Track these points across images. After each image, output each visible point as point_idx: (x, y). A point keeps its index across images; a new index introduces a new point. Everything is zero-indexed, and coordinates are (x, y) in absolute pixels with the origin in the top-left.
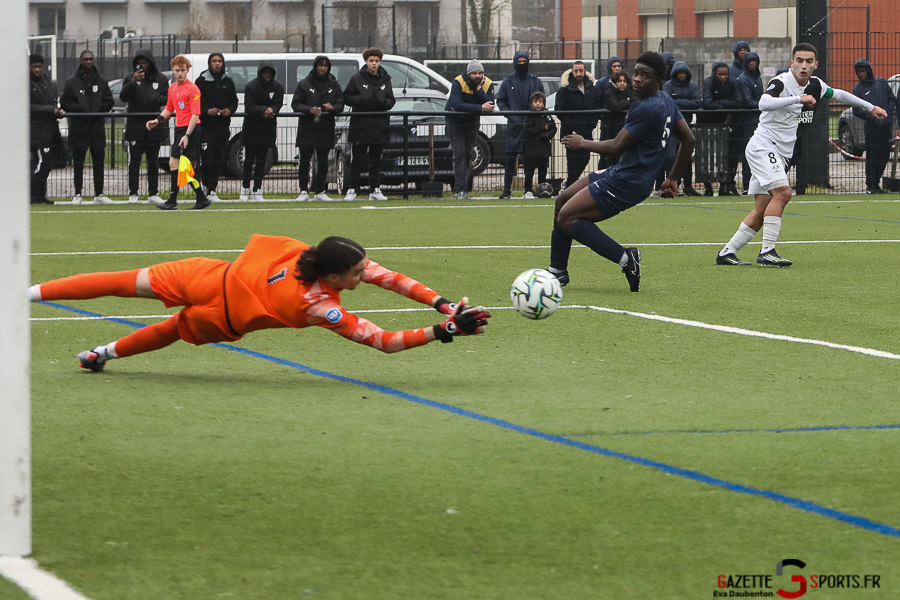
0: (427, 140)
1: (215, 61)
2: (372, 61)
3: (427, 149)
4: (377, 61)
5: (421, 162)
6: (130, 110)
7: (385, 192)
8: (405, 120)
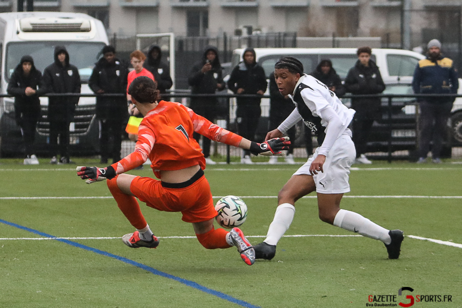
0: (413, 117)
1: (248, 55)
2: (363, 56)
3: (413, 125)
4: (367, 56)
5: (410, 134)
6: (193, 92)
7: (369, 158)
8: (390, 102)
